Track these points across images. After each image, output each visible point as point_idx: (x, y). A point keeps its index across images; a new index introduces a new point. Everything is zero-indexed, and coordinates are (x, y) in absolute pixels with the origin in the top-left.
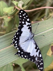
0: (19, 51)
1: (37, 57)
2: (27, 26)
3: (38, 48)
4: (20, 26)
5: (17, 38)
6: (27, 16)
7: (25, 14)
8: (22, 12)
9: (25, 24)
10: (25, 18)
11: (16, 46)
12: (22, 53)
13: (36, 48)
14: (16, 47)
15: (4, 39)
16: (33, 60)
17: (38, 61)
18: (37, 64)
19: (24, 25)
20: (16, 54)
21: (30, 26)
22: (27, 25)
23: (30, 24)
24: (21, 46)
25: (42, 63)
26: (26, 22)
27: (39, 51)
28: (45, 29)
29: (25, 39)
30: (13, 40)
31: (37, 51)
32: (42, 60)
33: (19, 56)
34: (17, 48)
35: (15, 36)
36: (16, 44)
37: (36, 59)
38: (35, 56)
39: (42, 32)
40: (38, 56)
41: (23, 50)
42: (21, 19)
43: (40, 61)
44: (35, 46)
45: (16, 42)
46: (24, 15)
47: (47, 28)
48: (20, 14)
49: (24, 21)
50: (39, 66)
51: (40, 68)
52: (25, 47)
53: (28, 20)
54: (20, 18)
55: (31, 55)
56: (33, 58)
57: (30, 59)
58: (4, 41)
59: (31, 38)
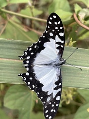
0: (28, 74)
1: (51, 96)
2: (57, 43)
3: (60, 84)
4: (44, 37)
5: (32, 53)
6: (61, 28)
7: (59, 23)
8: (55, 17)
9: (54, 38)
10: (57, 28)
12: (31, 79)
13: (57, 83)
14: (27, 65)
15: (17, 47)
16: (42, 98)
17: (50, 103)
18: (46, 107)
19: (51, 39)
20: (20, 75)
21: (62, 46)
22: (57, 41)
23: (63, 42)
24: (35, 68)
25: (55, 111)
26: (57, 36)
27: (60, 90)
29: (47, 61)
31: (56, 89)
32: (57, 105)
33: (24, 80)
34: (26, 67)
35: (30, 49)
36: (28, 62)
37: (49, 99)
38: (49, 94)
39: (81, 66)
40: (54, 97)
41: (35, 74)
42: (49, 27)
43: (53, 105)
45: (28, 58)
46: (56, 23)
48: (51, 19)
49: (53, 33)
50: (47, 111)
51: (47, 116)
52: (39, 73)
53: (61, 34)
54: (48, 24)
55: (44, 89)
56: (44, 95)
57: (38, 93)
59: (56, 65)
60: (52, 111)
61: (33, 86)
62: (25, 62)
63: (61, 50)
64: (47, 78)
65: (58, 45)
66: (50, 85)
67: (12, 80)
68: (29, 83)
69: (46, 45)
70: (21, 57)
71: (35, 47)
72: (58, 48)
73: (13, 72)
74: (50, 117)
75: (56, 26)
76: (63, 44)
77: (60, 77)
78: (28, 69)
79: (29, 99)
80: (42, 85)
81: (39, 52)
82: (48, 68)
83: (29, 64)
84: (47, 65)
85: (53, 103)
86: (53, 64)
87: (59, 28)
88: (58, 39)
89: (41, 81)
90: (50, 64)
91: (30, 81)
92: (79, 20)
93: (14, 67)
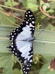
0: (12, 46)
1: (27, 60)
2: (30, 28)
4: (23, 24)
5: (15, 34)
6: (33, 19)
7: (32, 16)
8: (29, 12)
9: (29, 24)
10: (30, 19)
11: (11, 40)
12: (14, 49)
13: (30, 52)
15: (5, 29)
16: (21, 61)
17: (26, 64)
18: (24, 66)
19: (27, 26)
20: (8, 47)
21: (33, 29)
22: (30, 26)
23: (34, 27)
24: (17, 43)
25: (29, 69)
26: (30, 24)
27: (32, 56)
28: (50, 39)
30: (11, 33)
31: (30, 55)
33: (10, 50)
35: (14, 31)
36: (12, 39)
37: (25, 62)
39: (45, 41)
40: (28, 60)
41: (17, 47)
42: (26, 18)
43: (28, 65)
44: (30, 50)
46: (30, 16)
47: (53, 40)
48: (27, 13)
49: (28, 21)
51: (24, 72)
53: (33, 22)
55: (22, 55)
56: (23, 59)
57: (19, 58)
58: (4, 31)
59: (30, 41)
60: (27, 69)
61: (16, 54)
62: (11, 39)
63: (33, 31)
64: (24, 49)
65: (31, 29)
66: (26, 53)
67: (3, 50)
68: (13, 52)
69: (24, 29)
70: (8, 36)
71: (17, 30)
72: (31, 31)
73: (3, 45)
74: (26, 73)
75: (30, 17)
76: (34, 28)
77: (32, 48)
78: (12, 43)
79: (10, 61)
80: (21, 53)
81: (20, 33)
82: (25, 43)
83: (13, 40)
84: (24, 41)
85: (28, 64)
86: (28, 40)
87: (32, 19)
88: (31, 25)
89: (21, 50)
90: (26, 40)
91: (14, 51)
92: (43, 10)
93: (4, 42)
